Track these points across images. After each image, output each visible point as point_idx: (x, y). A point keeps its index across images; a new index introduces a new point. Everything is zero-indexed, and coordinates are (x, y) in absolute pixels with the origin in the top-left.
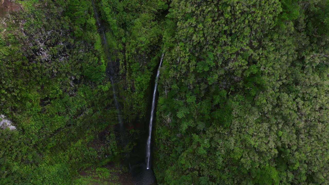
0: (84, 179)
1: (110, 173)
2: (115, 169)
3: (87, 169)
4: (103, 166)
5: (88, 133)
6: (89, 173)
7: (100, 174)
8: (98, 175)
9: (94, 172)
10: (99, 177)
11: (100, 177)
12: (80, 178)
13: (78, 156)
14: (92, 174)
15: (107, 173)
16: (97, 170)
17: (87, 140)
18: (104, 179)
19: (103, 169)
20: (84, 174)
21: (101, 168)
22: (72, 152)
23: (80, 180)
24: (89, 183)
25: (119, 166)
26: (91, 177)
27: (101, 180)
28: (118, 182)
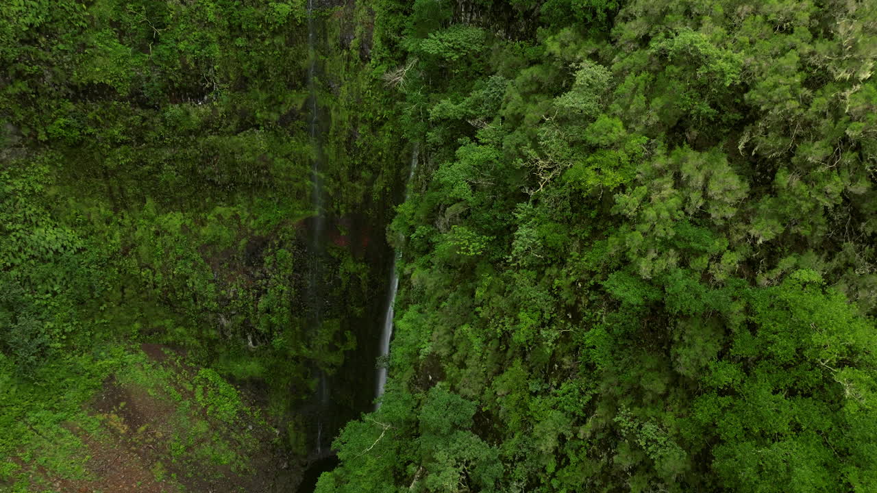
0: (145, 365)
1: (241, 413)
2: (265, 415)
3: (173, 346)
4: (231, 379)
5: (219, 217)
6: (172, 363)
7: (205, 390)
8: (195, 387)
9: (192, 371)
10: (192, 394)
11: (199, 397)
12: (134, 351)
13: (152, 263)
14: (179, 372)
15: (229, 405)
16: (202, 371)
17: (203, 231)
18: (204, 410)
19: (223, 387)
20: (153, 352)
21: (218, 377)
22: (138, 234)
23: (130, 358)
24: (148, 387)
25: (281, 413)
26: (168, 374)
27: (192, 407)
28: (246, 458)
